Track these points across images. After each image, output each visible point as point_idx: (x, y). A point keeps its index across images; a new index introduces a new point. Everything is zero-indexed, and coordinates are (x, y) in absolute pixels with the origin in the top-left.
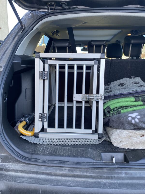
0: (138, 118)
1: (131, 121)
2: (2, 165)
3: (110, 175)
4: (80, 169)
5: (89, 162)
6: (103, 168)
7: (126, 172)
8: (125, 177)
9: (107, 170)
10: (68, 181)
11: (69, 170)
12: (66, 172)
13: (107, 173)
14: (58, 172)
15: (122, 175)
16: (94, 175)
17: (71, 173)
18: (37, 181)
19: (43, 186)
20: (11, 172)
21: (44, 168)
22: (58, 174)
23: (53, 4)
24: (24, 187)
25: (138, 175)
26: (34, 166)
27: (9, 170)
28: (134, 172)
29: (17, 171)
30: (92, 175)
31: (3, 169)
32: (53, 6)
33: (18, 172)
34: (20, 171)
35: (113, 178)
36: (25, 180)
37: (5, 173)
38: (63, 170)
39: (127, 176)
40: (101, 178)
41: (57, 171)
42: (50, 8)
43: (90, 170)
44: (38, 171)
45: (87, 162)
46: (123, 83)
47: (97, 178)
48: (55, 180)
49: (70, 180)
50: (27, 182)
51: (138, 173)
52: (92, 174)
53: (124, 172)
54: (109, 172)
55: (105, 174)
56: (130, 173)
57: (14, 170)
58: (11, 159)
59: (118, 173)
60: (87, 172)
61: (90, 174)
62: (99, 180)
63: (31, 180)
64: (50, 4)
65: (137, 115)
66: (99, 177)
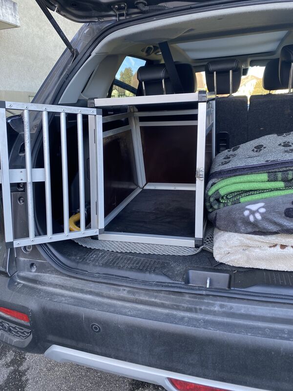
0: (260, 213)
1: (248, 217)
2: (37, 275)
3: (193, 306)
4: (147, 292)
5: (161, 282)
6: (184, 294)
7: (223, 303)
8: (219, 311)
9: (190, 297)
10: (125, 307)
11: (129, 292)
12: (124, 294)
13: (188, 301)
14: (112, 293)
15: (215, 307)
16: (166, 302)
17: (131, 297)
18: (80, 302)
19: (88, 310)
20: (48, 286)
21: (92, 285)
22: (112, 295)
23: (123, 6)
24: (61, 309)
25: (242, 311)
26: (80, 280)
27: (45, 284)
28: (236, 306)
29: (56, 286)
30: (163, 302)
31: (37, 281)
32: (123, 9)
33: (56, 288)
34: (60, 285)
35: (198, 311)
36: (64, 299)
37: (39, 287)
38: (120, 290)
39: (223, 310)
40: (178, 308)
41: (111, 291)
42: (118, 13)
43: (162, 295)
44: (84, 288)
45: (158, 282)
46: (262, 146)
47: (171, 308)
48: (106, 304)
49: (128, 307)
50: (66, 302)
51: (244, 307)
52: (164, 300)
53: (218, 303)
54: (193, 301)
55: (185, 303)
56: (229, 307)
57: (51, 283)
58: (48, 268)
59: (208, 304)
60: (156, 297)
61: (160, 300)
62: (175, 312)
63: (72, 300)
64: (117, 6)
65: (260, 208)
66: (175, 307)
